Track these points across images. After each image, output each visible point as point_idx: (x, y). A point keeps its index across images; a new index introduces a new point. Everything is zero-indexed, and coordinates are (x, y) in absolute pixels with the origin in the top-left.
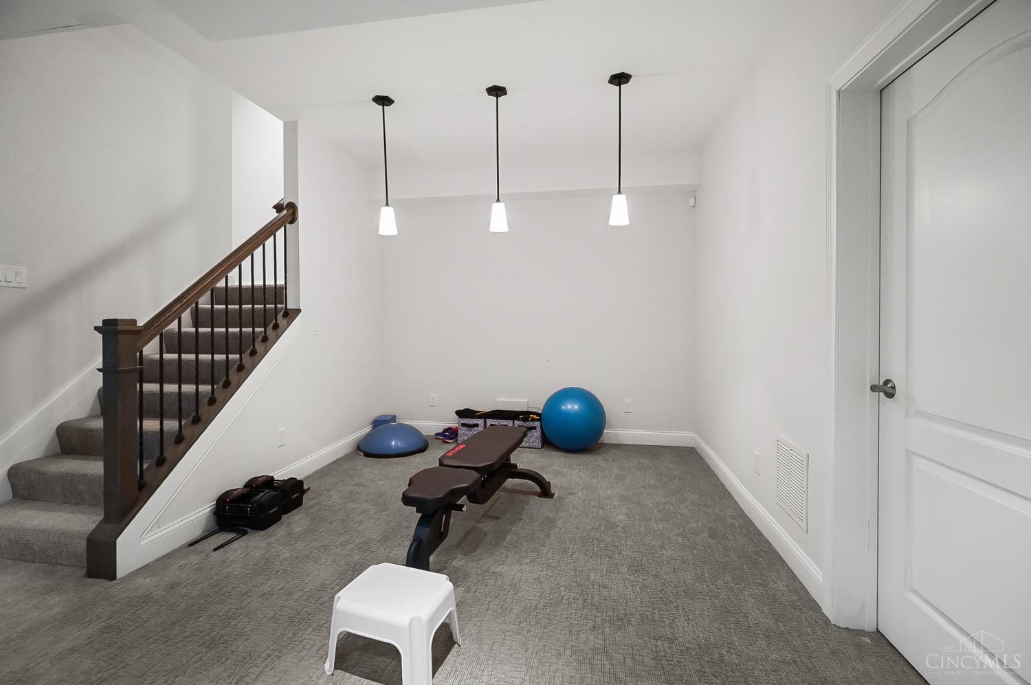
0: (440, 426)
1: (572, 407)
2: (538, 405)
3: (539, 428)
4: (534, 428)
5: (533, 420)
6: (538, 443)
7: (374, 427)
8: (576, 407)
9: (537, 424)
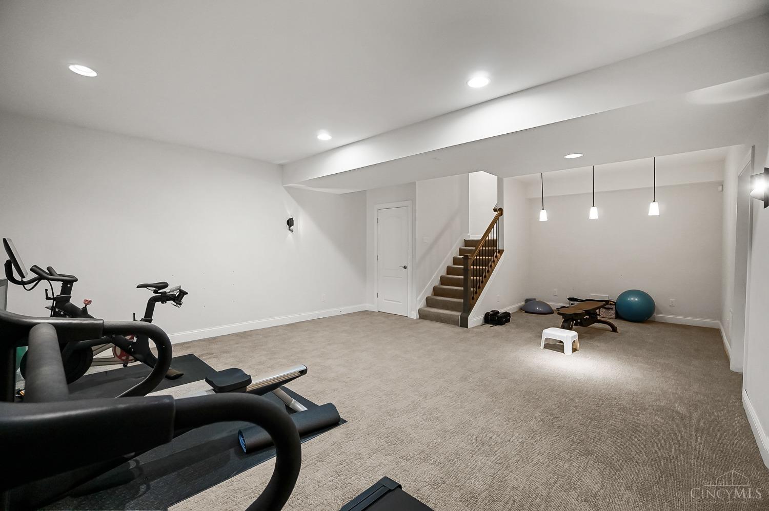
0: (560, 305)
1: (634, 299)
2: (614, 299)
3: (614, 309)
4: (612, 309)
5: (611, 304)
6: (614, 316)
7: (526, 303)
8: (636, 299)
9: (613, 307)
